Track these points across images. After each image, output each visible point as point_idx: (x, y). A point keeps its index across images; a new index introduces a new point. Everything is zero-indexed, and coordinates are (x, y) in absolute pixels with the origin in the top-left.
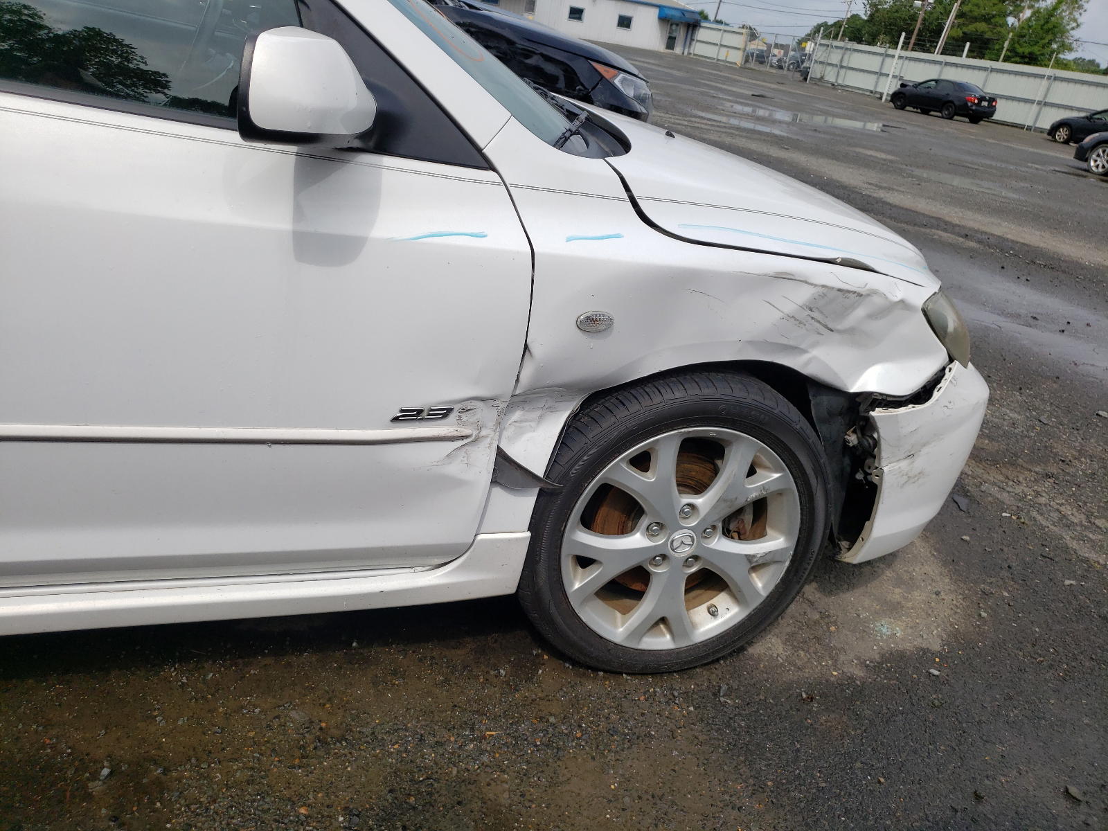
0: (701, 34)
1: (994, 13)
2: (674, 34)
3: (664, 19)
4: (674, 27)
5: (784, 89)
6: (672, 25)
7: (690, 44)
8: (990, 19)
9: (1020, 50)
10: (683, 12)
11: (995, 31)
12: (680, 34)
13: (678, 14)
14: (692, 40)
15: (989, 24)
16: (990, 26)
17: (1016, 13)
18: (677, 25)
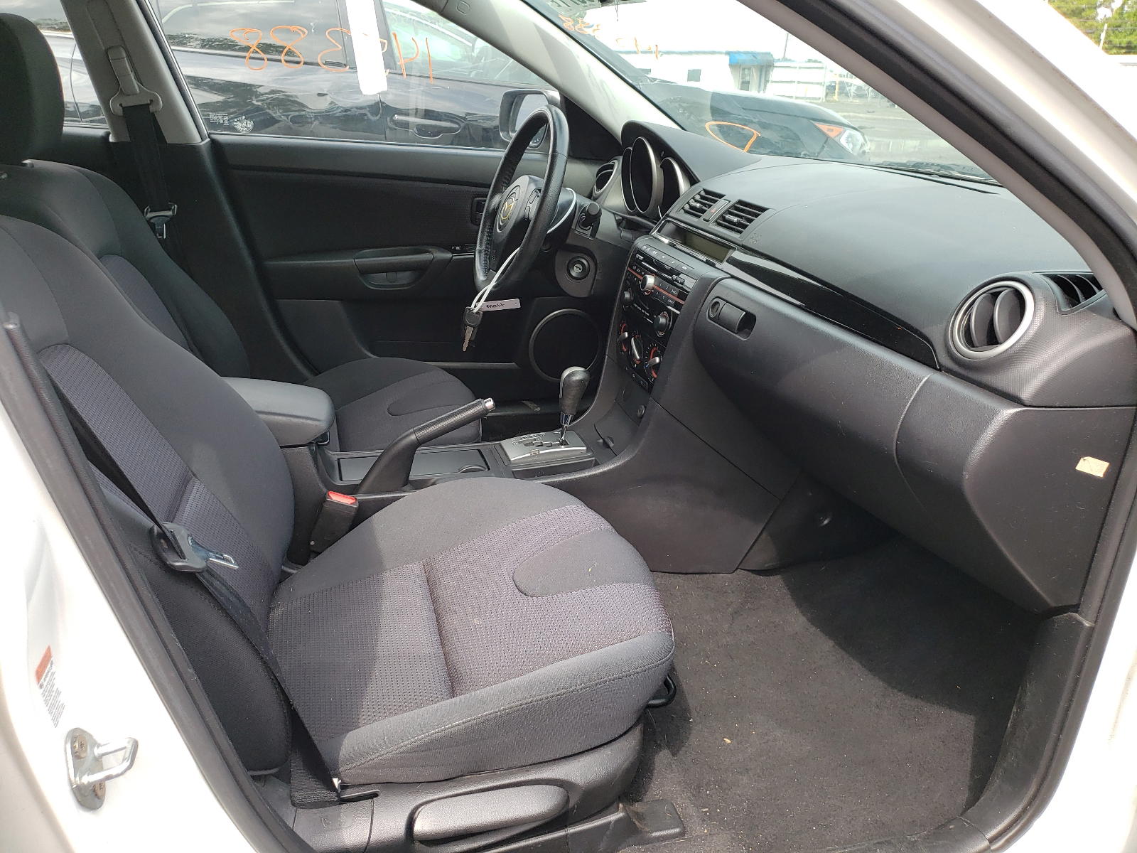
0: (775, 74)
1: (1084, 6)
2: (747, 78)
3: (734, 65)
4: (746, 72)
5: (875, 117)
6: (744, 69)
7: (765, 86)
8: (1080, 13)
9: (1116, 41)
10: (754, 55)
11: (1087, 25)
12: (754, 77)
13: (749, 57)
14: (767, 81)
15: (1081, 18)
16: (1082, 20)
17: (1107, 4)
18: (749, 69)
